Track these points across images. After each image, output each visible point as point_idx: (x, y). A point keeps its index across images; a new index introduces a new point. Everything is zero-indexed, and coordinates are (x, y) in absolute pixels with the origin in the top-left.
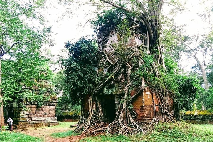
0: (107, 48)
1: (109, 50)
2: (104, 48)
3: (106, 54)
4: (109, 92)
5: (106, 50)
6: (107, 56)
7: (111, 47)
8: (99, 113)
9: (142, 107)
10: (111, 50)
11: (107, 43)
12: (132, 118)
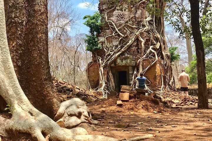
0: (114, 18)
1: (116, 20)
2: (110, 17)
3: (115, 25)
4: (123, 63)
5: (113, 20)
6: (115, 27)
7: (119, 18)
8: (111, 83)
9: (155, 76)
10: (119, 21)
11: (114, 12)
12: (147, 86)
